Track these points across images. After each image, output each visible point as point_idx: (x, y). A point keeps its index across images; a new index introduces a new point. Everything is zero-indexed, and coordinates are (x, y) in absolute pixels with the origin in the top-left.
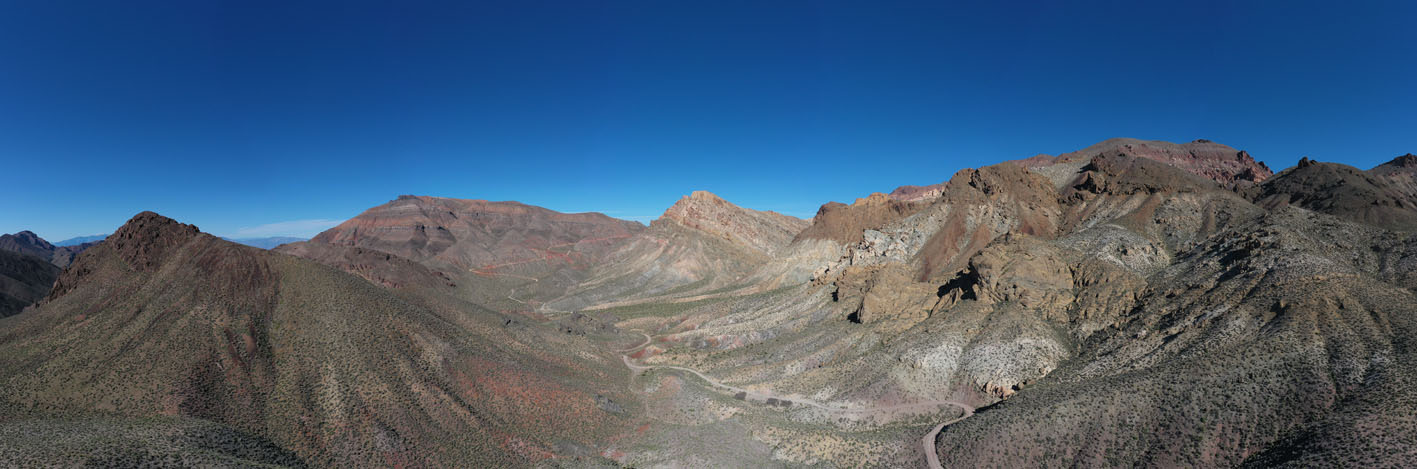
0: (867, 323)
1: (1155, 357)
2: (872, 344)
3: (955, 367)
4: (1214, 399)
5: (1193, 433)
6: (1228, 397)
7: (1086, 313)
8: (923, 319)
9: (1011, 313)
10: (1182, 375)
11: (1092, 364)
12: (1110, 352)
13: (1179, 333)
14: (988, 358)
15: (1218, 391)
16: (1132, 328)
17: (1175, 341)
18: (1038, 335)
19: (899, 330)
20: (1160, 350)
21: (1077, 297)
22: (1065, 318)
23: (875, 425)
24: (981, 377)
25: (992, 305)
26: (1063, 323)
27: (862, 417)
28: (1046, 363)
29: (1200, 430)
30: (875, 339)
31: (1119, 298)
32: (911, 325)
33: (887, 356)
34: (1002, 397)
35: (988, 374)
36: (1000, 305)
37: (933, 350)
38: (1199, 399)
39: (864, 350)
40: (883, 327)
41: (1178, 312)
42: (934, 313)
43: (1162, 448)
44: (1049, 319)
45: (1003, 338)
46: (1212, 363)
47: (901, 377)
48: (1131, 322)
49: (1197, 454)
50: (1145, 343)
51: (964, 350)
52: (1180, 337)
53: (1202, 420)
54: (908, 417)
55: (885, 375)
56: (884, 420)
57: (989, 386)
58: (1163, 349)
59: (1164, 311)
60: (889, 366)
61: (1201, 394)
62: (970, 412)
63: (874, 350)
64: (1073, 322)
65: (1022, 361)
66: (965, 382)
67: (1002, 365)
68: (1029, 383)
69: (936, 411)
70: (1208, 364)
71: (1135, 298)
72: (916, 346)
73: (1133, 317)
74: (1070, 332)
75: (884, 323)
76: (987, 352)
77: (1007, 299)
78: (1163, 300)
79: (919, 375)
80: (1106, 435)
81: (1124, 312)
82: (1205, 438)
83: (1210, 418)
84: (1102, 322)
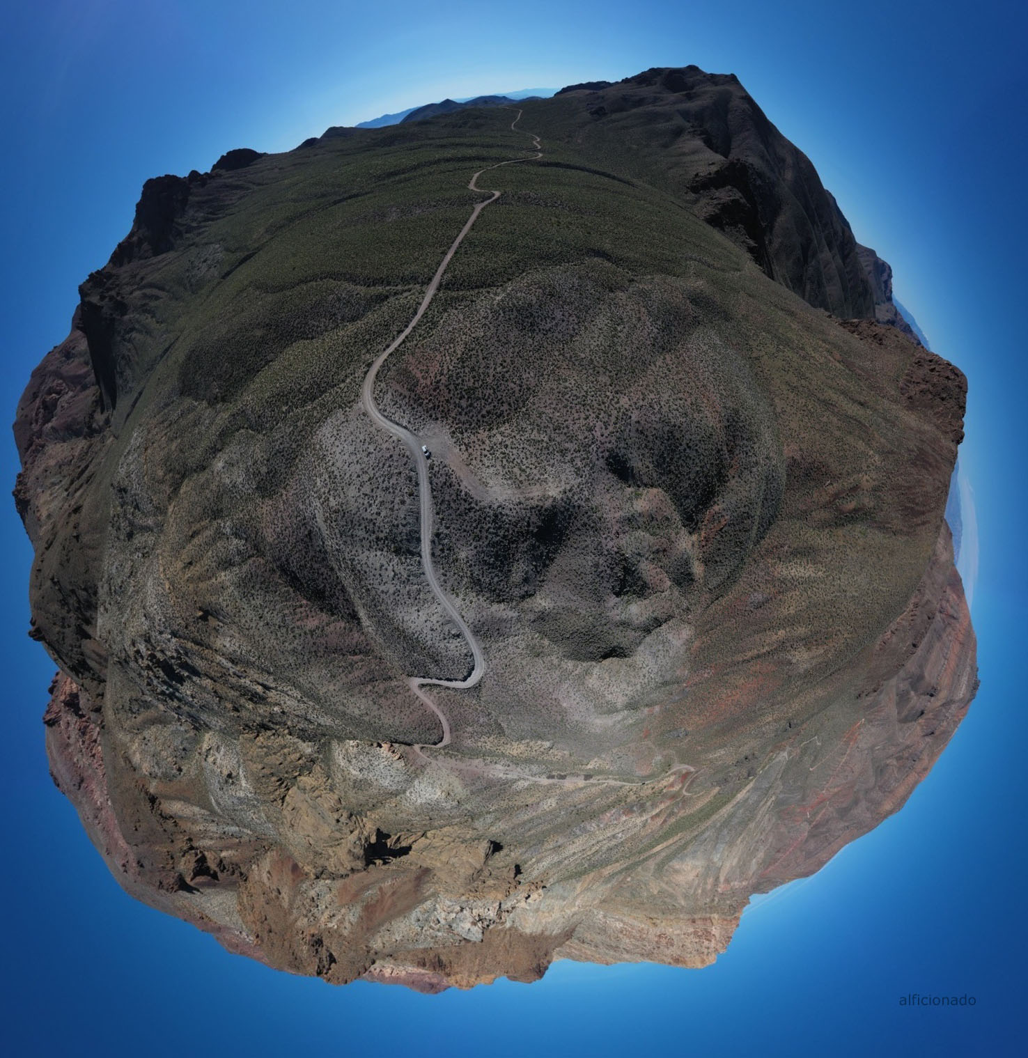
0: (484, 840)
1: (285, 689)
2: (481, 820)
3: (416, 782)
4: (285, 635)
5: (309, 636)
6: (280, 627)
7: (299, 759)
8: (433, 832)
9: (354, 801)
10: (283, 662)
11: (322, 723)
12: (306, 719)
13: (259, 684)
14: (389, 777)
15: (279, 634)
16: (279, 720)
17: (266, 683)
18: (343, 771)
19: (456, 828)
20: (279, 688)
21: (295, 777)
22: (317, 768)
23: (484, 760)
24: (399, 766)
25: (366, 817)
26: (321, 767)
27: (493, 766)
28: (351, 748)
29: (305, 633)
30: (479, 824)
31: (268, 747)
32: (445, 829)
33: (469, 808)
34: (392, 746)
35: (394, 765)
36: (360, 813)
37: (429, 802)
38: (290, 644)
39: (488, 816)
40: (470, 834)
41: (244, 695)
42: (420, 834)
43: (326, 648)
44: (328, 777)
45: (370, 785)
46: (265, 648)
47: (460, 789)
48: (276, 724)
49: (318, 628)
50: (282, 702)
51: (404, 792)
52: (260, 681)
53: (300, 635)
54: (461, 760)
55: (472, 793)
56: (478, 762)
57: (397, 757)
58: (276, 687)
59: (250, 706)
60: (468, 800)
61: (287, 644)
62: (417, 747)
63: (480, 815)
64: (313, 761)
65: (366, 760)
66: (413, 768)
67: (381, 766)
68: (370, 743)
69: (440, 757)
70: (267, 650)
71: (258, 736)
72: (443, 809)
73: (272, 726)
74: (321, 756)
75: (468, 836)
76: (388, 781)
77: (351, 815)
78: (244, 713)
79: (445, 786)
80: (345, 679)
81: (274, 734)
82: (307, 629)
83: (297, 631)
84: (294, 743)
